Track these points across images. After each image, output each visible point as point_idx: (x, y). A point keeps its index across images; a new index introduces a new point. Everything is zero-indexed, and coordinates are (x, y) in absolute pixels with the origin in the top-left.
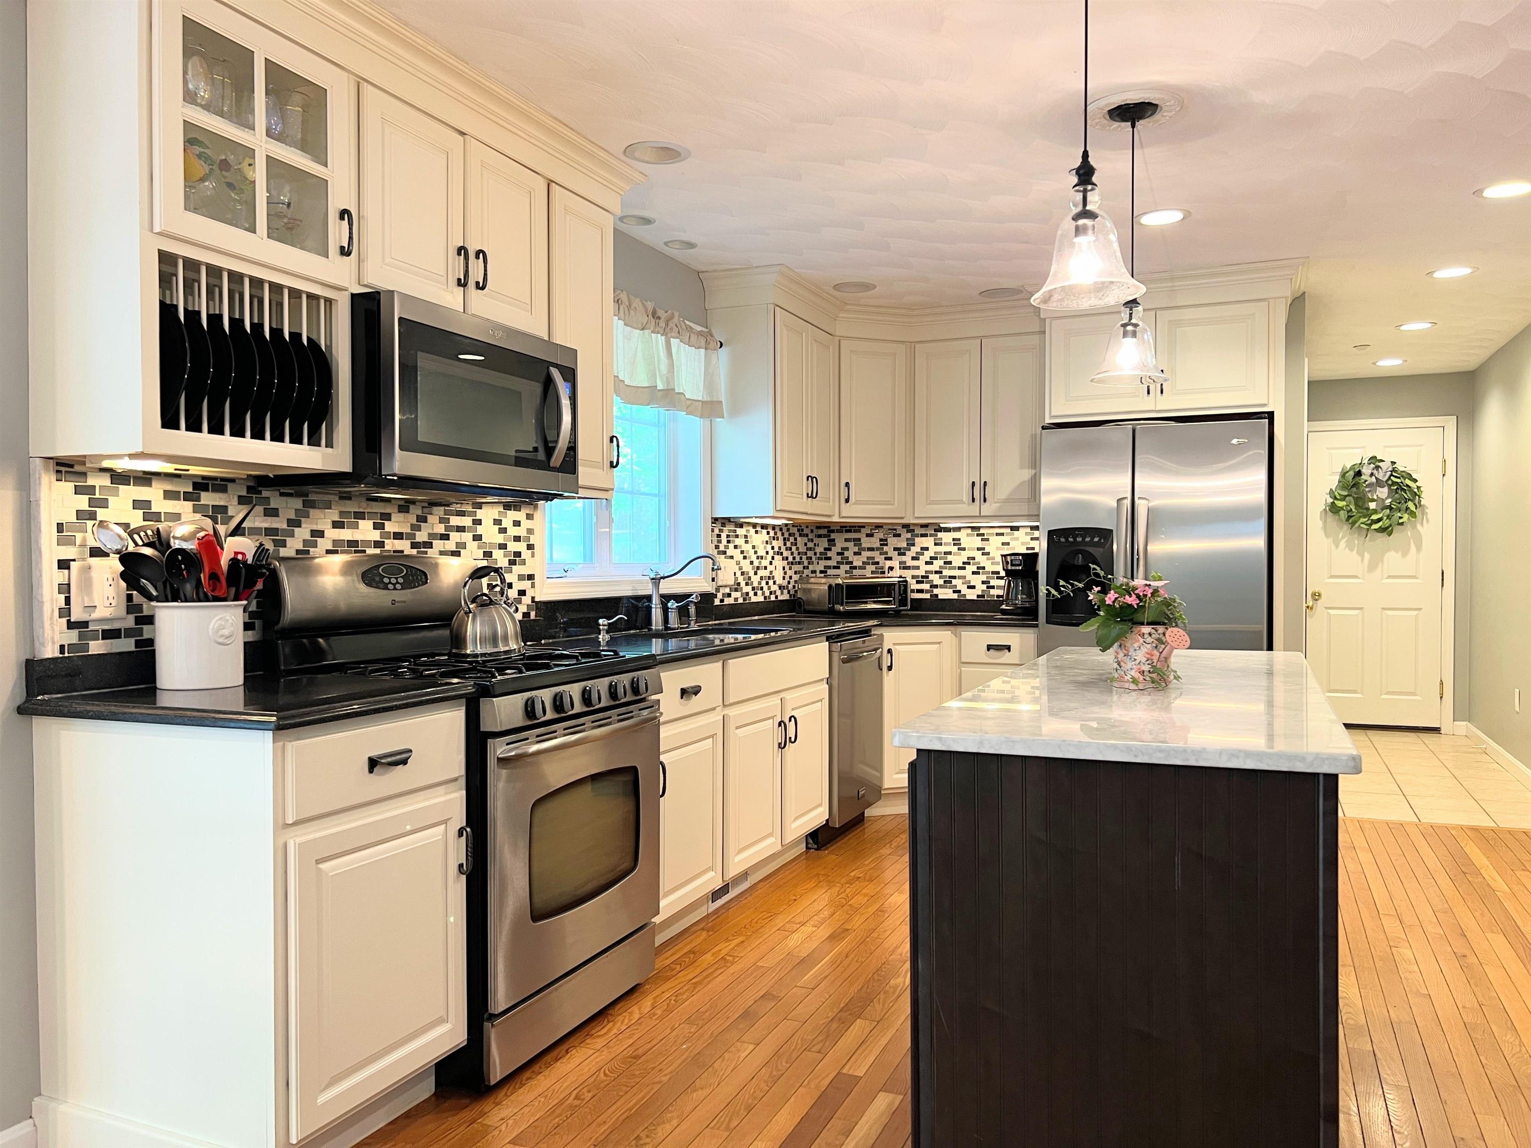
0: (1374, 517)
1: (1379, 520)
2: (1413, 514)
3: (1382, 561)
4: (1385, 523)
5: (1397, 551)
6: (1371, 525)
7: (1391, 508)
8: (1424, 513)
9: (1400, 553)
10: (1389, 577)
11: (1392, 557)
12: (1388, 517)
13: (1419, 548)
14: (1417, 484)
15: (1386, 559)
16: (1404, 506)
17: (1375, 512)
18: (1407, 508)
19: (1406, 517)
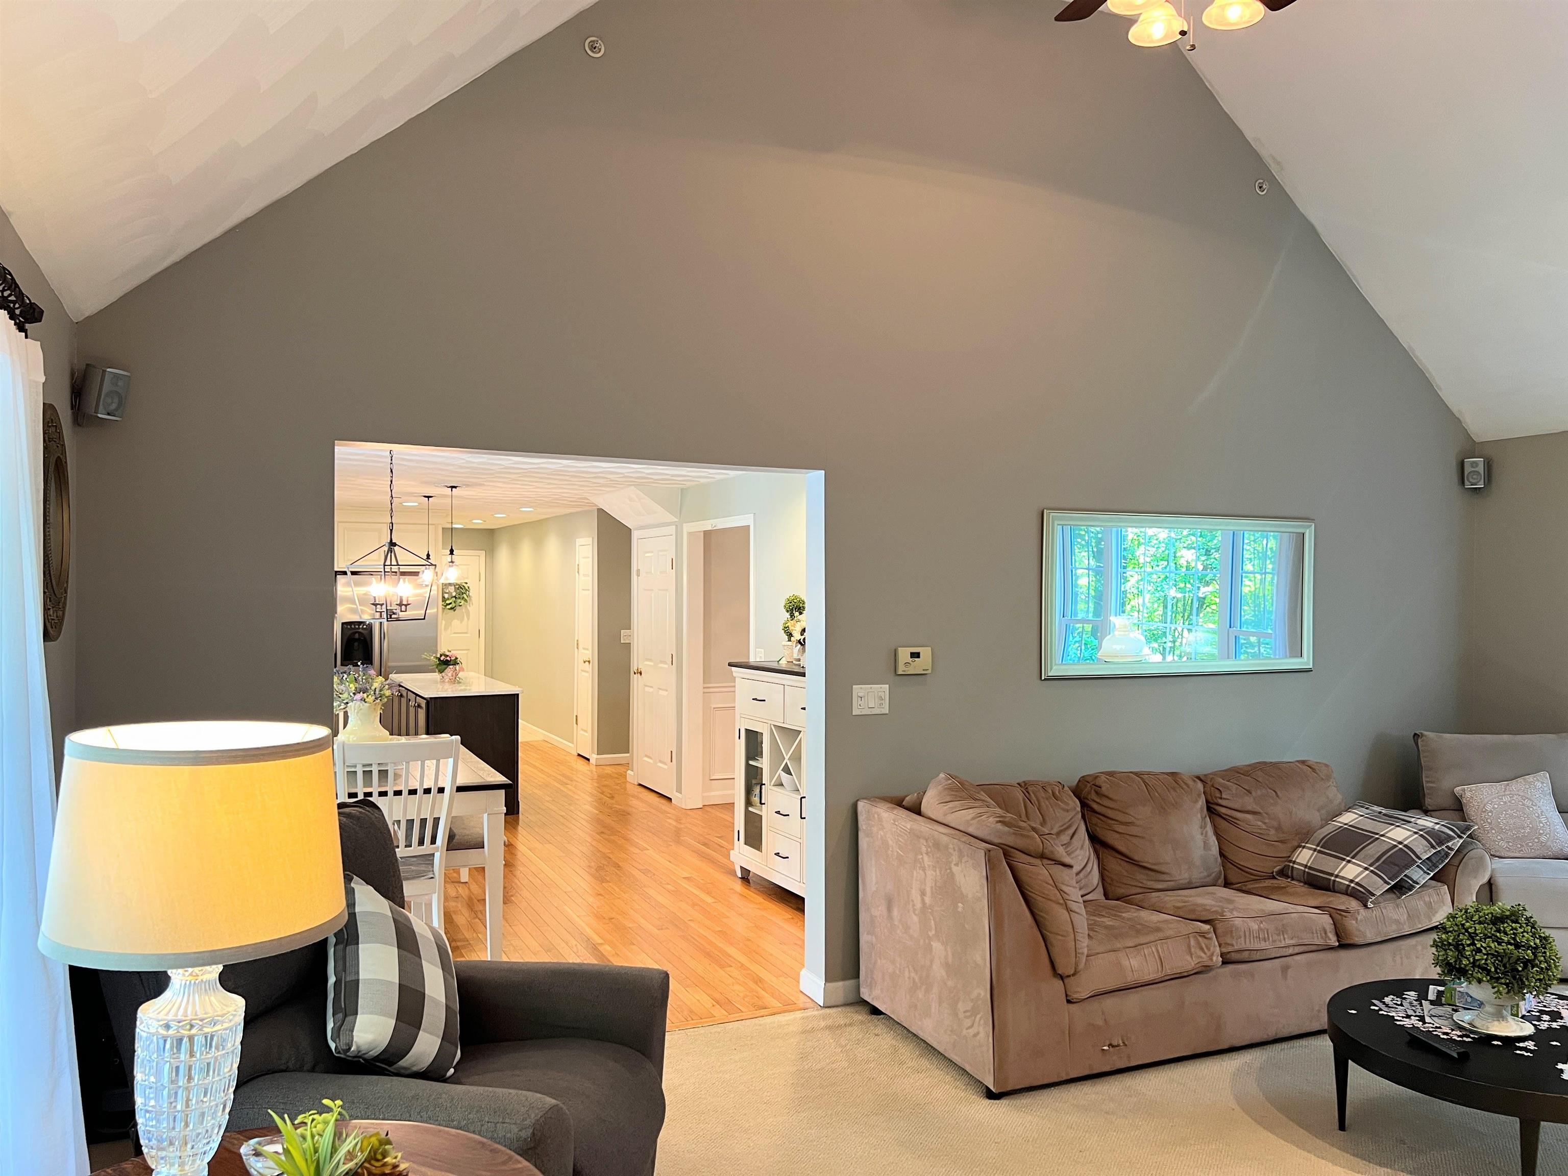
0: (448, 602)
1: (450, 604)
2: (466, 601)
3: (451, 624)
4: (453, 605)
5: (458, 619)
6: (446, 606)
7: (455, 597)
8: (470, 600)
9: (459, 622)
10: (455, 633)
11: (456, 622)
12: (455, 602)
13: (468, 619)
14: (468, 585)
15: (453, 623)
16: (462, 597)
17: (448, 599)
18: (463, 598)
19: (463, 602)
